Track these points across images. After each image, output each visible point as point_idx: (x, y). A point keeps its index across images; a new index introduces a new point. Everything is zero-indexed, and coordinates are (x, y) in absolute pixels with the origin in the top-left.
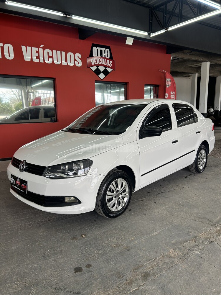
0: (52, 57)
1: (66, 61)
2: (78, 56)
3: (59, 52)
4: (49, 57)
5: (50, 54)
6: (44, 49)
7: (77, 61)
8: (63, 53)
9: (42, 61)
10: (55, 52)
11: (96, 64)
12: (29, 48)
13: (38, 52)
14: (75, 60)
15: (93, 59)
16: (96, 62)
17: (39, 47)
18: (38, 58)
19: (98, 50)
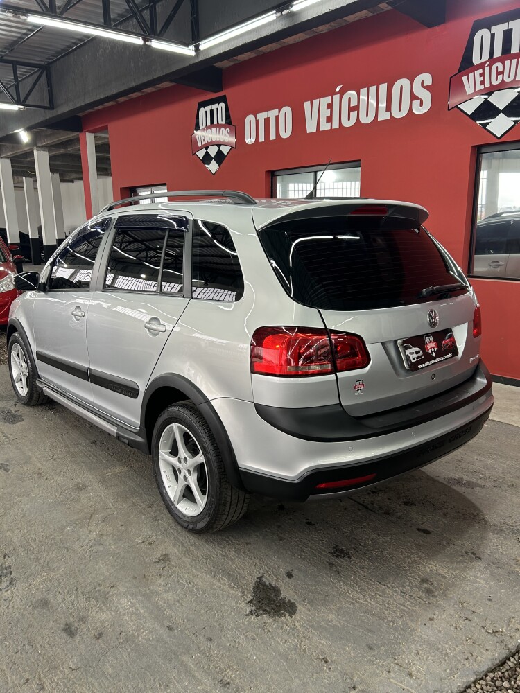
0: (357, 108)
1: (389, 108)
2: (423, 82)
3: (373, 89)
4: (351, 109)
5: (354, 103)
6: (342, 93)
7: (417, 98)
8: (383, 87)
9: (336, 125)
10: (363, 91)
11: (482, 87)
12: (316, 102)
13: (330, 106)
14: (414, 97)
15: (471, 75)
16: (483, 83)
17: (332, 93)
18: (329, 119)
19: (493, 36)
